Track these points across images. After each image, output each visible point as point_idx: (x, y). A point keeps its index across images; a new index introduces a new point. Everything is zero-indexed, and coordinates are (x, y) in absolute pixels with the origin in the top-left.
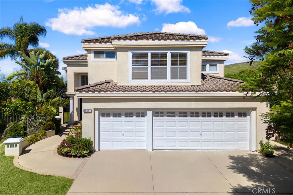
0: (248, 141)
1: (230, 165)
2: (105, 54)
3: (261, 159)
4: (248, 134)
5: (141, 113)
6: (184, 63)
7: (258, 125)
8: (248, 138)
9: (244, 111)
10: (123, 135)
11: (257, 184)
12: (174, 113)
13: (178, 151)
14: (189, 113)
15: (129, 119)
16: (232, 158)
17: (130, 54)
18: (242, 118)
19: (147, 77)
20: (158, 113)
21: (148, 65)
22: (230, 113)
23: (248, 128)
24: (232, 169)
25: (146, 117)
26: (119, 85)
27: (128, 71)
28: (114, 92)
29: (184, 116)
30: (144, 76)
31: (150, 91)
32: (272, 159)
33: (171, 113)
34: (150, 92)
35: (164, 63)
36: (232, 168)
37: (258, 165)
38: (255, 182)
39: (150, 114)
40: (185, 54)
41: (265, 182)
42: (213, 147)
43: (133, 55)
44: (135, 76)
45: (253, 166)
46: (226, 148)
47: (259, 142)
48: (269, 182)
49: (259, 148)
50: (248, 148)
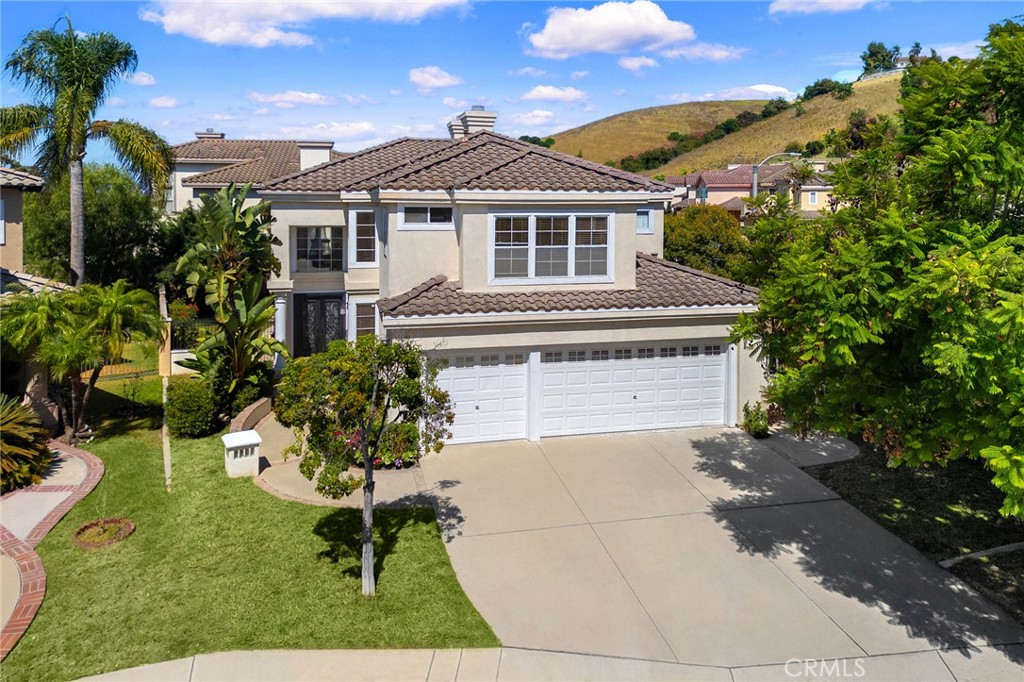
0: (722, 406)
1: (698, 463)
2: (429, 214)
3: (747, 444)
4: (722, 390)
5: (517, 356)
6: (602, 238)
7: (741, 373)
8: (722, 400)
9: (716, 343)
10: (477, 408)
11: (746, 492)
12: (583, 353)
13: (590, 436)
14: (612, 352)
15: (489, 370)
16: (696, 445)
17: (491, 219)
18: (713, 357)
19: (526, 270)
20: (551, 355)
21: (529, 243)
22: (690, 349)
23: (722, 378)
24: (704, 470)
25: (525, 365)
26: (466, 290)
27: (486, 259)
28: (465, 314)
29: (603, 359)
30: (520, 270)
31: (540, 308)
32: (766, 441)
33: (577, 354)
34: (540, 312)
35: (562, 239)
36: (703, 467)
37: (743, 458)
38: (743, 489)
39: (535, 357)
40: (604, 219)
41: (759, 489)
42: (659, 422)
43: (497, 222)
44: (501, 270)
45: (735, 459)
46: (682, 424)
47: (742, 408)
48: (765, 488)
49: (742, 421)
50: (721, 422)
